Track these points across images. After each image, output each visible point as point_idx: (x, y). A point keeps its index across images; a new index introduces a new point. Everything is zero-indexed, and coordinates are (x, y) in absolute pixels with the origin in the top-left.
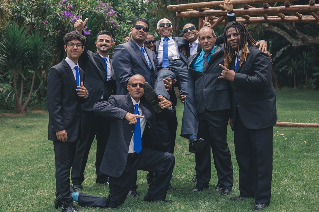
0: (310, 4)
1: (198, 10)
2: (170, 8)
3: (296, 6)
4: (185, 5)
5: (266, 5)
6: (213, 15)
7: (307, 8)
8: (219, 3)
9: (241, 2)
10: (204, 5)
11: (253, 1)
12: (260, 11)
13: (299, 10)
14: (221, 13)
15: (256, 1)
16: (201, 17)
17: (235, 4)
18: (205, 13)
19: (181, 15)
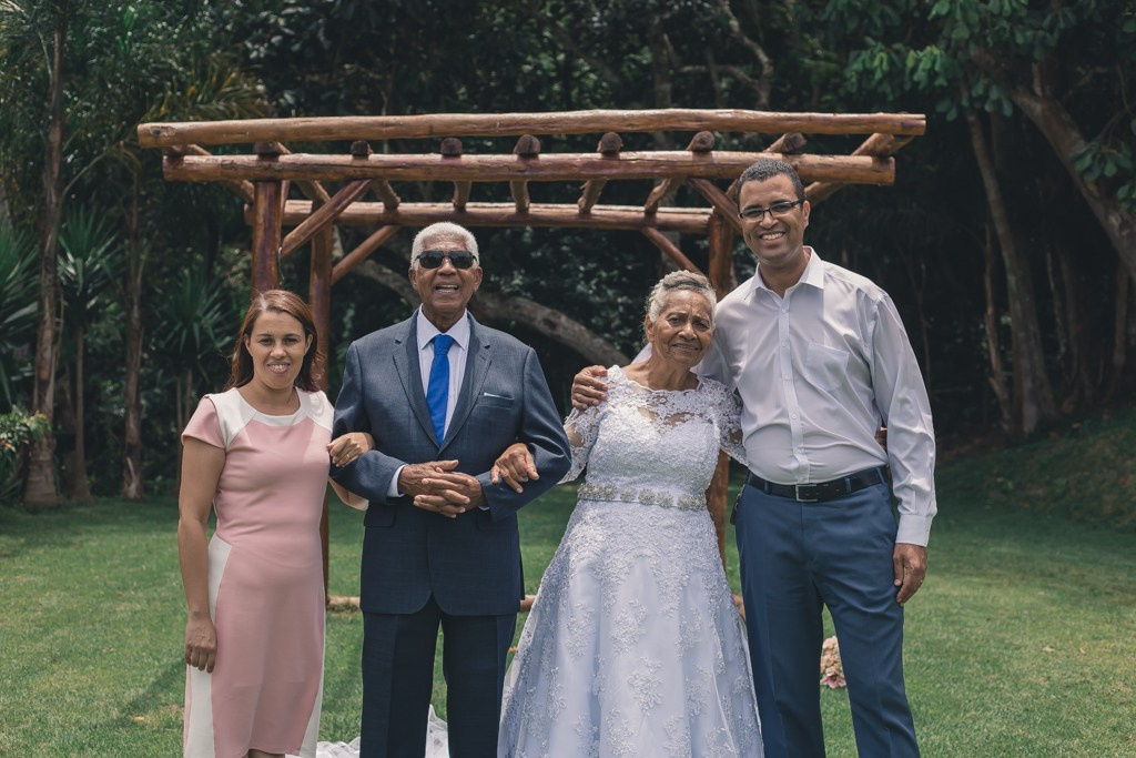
0: (696, 151)
1: (255, 154)
2: (149, 135)
3: (644, 153)
4: (216, 127)
5: (531, 146)
6: (320, 175)
7: (683, 163)
8: (360, 123)
9: (449, 124)
10: (297, 131)
11: (495, 125)
12: (508, 167)
13: (657, 171)
14: (350, 166)
15: (508, 124)
16: (269, 179)
17: (422, 133)
18: (284, 164)
19: (182, 169)
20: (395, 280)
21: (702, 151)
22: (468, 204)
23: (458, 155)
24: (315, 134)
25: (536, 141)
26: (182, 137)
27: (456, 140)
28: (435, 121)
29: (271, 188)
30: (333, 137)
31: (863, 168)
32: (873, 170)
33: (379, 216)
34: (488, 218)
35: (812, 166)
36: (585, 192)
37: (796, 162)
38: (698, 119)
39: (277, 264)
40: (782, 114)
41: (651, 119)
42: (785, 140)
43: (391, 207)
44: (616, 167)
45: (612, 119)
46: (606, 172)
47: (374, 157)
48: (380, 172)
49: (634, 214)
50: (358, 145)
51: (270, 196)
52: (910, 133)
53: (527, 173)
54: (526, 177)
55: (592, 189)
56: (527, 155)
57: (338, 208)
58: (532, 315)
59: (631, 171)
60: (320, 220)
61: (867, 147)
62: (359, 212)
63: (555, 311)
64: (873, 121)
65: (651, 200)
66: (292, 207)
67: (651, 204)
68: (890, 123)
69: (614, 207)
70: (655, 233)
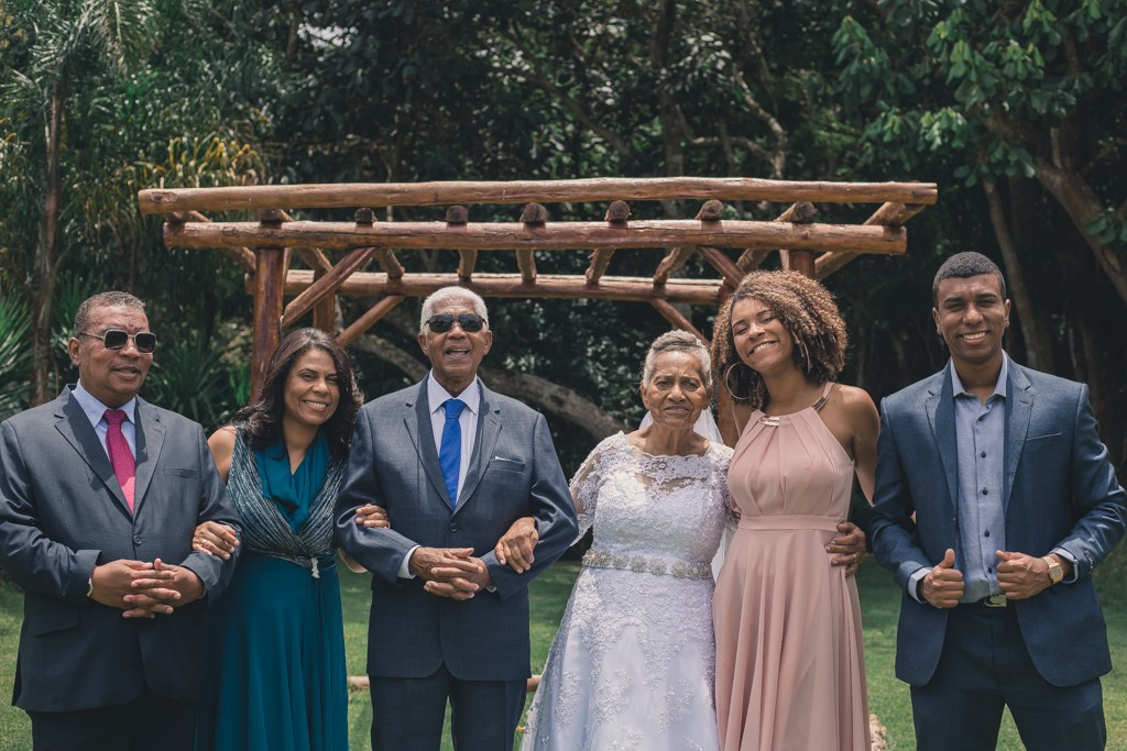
0: (705, 220)
1: (256, 221)
2: (151, 201)
3: (652, 221)
4: (218, 193)
5: (538, 213)
6: (323, 243)
7: (692, 232)
8: (365, 190)
9: (454, 191)
10: (301, 197)
11: (501, 193)
12: (514, 235)
13: (665, 240)
14: (355, 234)
15: (515, 191)
16: (271, 247)
17: (426, 201)
18: (286, 231)
19: (183, 236)
20: (398, 356)
21: (711, 220)
22: (474, 275)
23: (463, 223)
24: (317, 201)
25: (543, 208)
26: (184, 203)
27: (461, 207)
28: (441, 188)
29: (273, 256)
30: (337, 204)
31: (874, 237)
32: (884, 239)
33: (381, 286)
34: (494, 288)
35: (823, 235)
36: (592, 262)
37: (806, 230)
38: (707, 187)
39: (279, 333)
40: (792, 183)
41: (659, 187)
42: (796, 208)
43: (395, 277)
44: (624, 236)
45: (620, 187)
46: (614, 240)
47: (378, 225)
48: (384, 239)
49: (643, 285)
50: (362, 213)
51: (273, 264)
52: (921, 202)
53: (533, 242)
54: (532, 245)
55: (600, 259)
56: (533, 223)
57: (341, 277)
58: (540, 392)
59: (639, 240)
60: (324, 288)
61: (878, 217)
62: (361, 282)
63: (563, 387)
64: (884, 190)
65: (660, 270)
66: (294, 276)
67: (661, 274)
68: (901, 192)
69: (622, 278)
70: (664, 304)
